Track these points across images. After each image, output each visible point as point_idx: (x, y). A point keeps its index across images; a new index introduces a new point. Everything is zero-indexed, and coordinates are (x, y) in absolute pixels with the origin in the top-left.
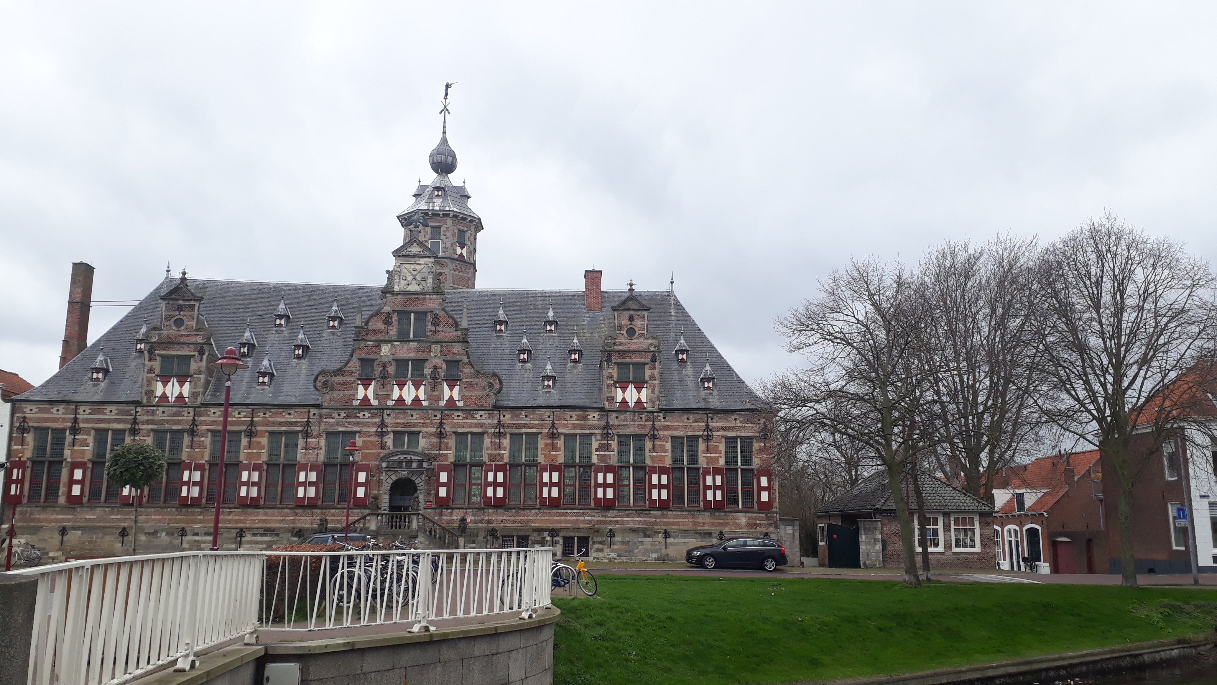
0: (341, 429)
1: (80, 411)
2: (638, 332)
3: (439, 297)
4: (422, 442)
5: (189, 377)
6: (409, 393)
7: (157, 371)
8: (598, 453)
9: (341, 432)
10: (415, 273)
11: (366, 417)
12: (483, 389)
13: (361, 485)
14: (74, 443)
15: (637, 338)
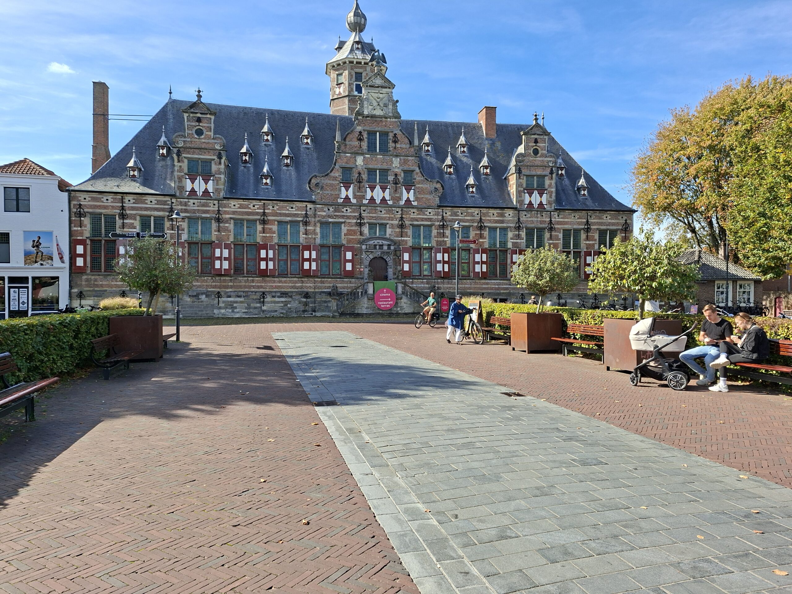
0: (330, 220)
1: (126, 200)
2: (540, 152)
3: (397, 120)
4: (389, 231)
5: (211, 176)
6: (378, 194)
7: (186, 171)
8: (512, 241)
9: (330, 222)
10: (378, 100)
11: (348, 211)
12: (431, 193)
13: (349, 261)
14: (123, 226)
15: (540, 157)
